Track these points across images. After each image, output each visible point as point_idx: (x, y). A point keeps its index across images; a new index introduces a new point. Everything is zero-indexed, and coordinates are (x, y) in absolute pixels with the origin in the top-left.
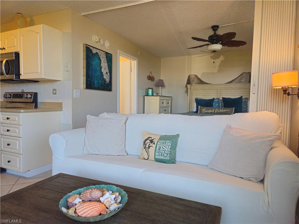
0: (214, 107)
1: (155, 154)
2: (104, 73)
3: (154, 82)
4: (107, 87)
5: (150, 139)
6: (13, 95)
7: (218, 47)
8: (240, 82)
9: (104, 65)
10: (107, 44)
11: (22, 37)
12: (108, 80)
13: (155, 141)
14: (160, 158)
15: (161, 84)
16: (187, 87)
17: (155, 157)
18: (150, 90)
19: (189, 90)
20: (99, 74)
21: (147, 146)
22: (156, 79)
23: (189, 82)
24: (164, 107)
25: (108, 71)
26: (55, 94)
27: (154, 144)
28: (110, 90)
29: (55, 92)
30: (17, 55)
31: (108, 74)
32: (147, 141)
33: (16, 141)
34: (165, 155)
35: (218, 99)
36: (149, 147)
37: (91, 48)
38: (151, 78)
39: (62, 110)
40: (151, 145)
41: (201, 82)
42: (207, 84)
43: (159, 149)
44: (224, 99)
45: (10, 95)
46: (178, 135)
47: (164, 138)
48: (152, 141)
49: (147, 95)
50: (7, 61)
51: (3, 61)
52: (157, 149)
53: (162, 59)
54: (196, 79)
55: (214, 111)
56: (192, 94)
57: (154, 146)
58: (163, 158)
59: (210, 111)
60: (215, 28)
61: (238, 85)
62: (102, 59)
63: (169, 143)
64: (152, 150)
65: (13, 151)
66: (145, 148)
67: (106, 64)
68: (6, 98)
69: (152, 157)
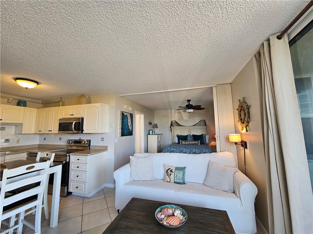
0: (188, 140)
1: (174, 179)
2: (129, 126)
3: (152, 125)
4: (130, 133)
5: (170, 169)
6: (74, 141)
7: (191, 110)
8: (200, 125)
9: (129, 121)
10: (131, 109)
11: (86, 109)
12: (131, 129)
13: (174, 170)
14: (177, 181)
15: (156, 126)
16: (171, 128)
17: (174, 180)
18: (151, 131)
19: (172, 129)
20: (127, 126)
21: (169, 174)
22: (153, 124)
23: (172, 125)
24: (159, 141)
25: (131, 124)
26: (103, 140)
27: (173, 172)
28: (132, 135)
29: (103, 139)
30: (83, 119)
31: (131, 125)
32: (168, 171)
33: (83, 174)
34: (180, 179)
35: (190, 135)
36: (170, 175)
37: (124, 113)
38: (150, 123)
39: (107, 151)
40: (171, 173)
41: (179, 125)
42: (182, 126)
43: (177, 176)
44: (193, 135)
45: (72, 141)
46: (185, 167)
47: (177, 169)
48: (171, 171)
49: (149, 134)
50: (75, 122)
51: (73, 122)
52: (175, 176)
53: (155, 111)
54: (176, 123)
55: (189, 143)
56: (174, 132)
57: (173, 174)
58: (179, 181)
59: (187, 143)
60: (189, 101)
61: (199, 127)
62: (128, 118)
63: (181, 172)
64: (172, 176)
65: (81, 180)
66: (168, 175)
67: (130, 120)
68: (69, 143)
69: (172, 181)
